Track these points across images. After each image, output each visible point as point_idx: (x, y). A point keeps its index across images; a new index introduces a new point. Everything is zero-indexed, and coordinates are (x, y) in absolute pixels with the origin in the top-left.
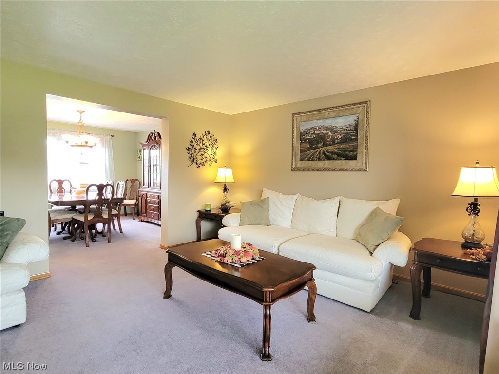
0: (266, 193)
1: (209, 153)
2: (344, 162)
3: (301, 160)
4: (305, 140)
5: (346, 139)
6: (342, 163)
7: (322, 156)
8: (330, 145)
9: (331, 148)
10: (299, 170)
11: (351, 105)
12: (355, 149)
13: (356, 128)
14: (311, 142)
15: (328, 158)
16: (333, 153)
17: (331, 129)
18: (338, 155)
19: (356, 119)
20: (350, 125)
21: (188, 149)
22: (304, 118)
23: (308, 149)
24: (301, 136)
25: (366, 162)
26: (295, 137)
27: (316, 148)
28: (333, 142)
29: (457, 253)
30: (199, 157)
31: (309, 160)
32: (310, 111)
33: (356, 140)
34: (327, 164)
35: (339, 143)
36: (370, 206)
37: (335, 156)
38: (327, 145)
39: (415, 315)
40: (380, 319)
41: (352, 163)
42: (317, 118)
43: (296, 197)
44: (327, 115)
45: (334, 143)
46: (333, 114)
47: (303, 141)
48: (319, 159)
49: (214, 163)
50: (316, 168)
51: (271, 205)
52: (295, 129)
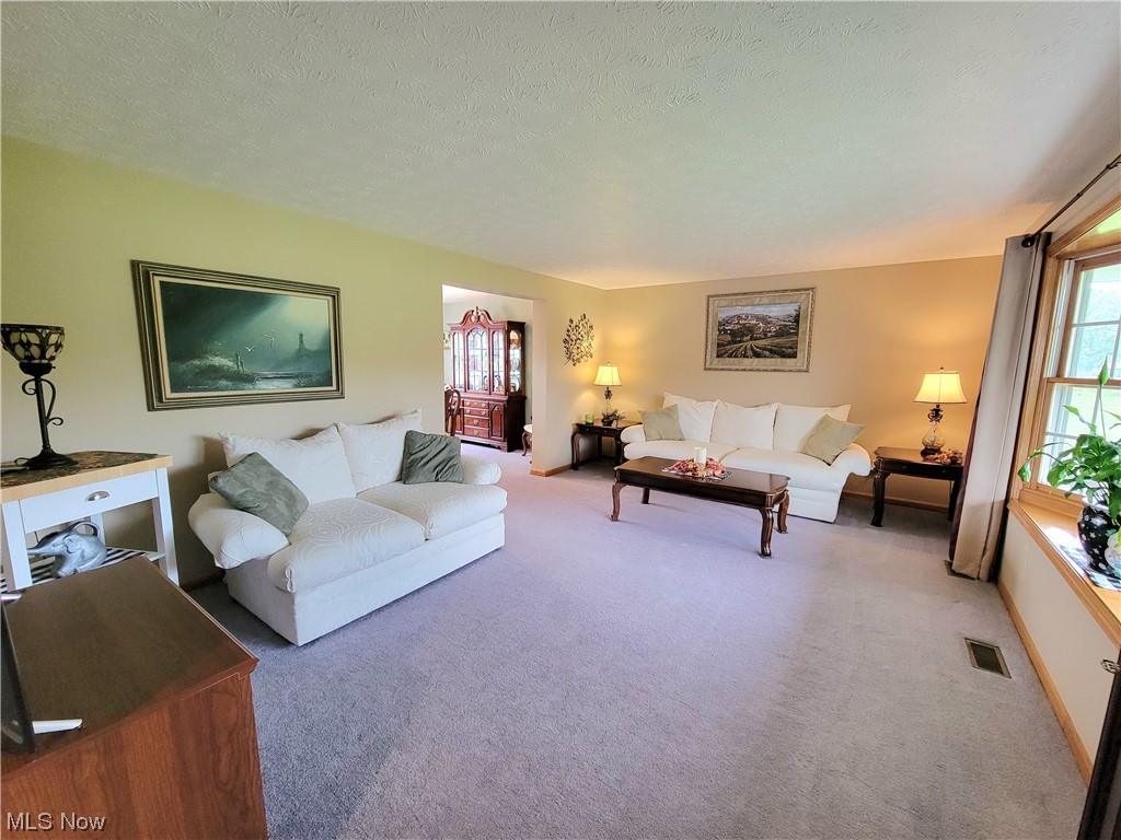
0: (671, 400)
1: (585, 344)
2: (779, 360)
3: (718, 357)
4: (725, 331)
5: (782, 332)
6: (778, 362)
7: (750, 353)
8: (760, 339)
9: (761, 343)
10: (716, 369)
11: (792, 290)
12: (794, 346)
13: (797, 320)
14: (733, 333)
15: (757, 355)
16: (764, 349)
17: (764, 319)
18: (771, 351)
19: (797, 308)
20: (789, 316)
21: (565, 341)
22: (724, 303)
23: (729, 343)
24: (720, 325)
25: (808, 362)
26: (710, 326)
27: (740, 342)
28: (765, 335)
29: (919, 460)
30: (575, 351)
31: (729, 357)
32: (734, 295)
33: (797, 334)
34: (756, 362)
35: (772, 336)
36: (817, 414)
37: (767, 353)
38: (756, 339)
39: (877, 523)
40: (845, 528)
41: (790, 361)
42: (744, 303)
43: (715, 404)
44: (757, 301)
45: (766, 337)
46: (765, 300)
47: (722, 331)
48: (745, 356)
49: (590, 359)
50: (740, 368)
51: (682, 415)
52: (711, 316)
